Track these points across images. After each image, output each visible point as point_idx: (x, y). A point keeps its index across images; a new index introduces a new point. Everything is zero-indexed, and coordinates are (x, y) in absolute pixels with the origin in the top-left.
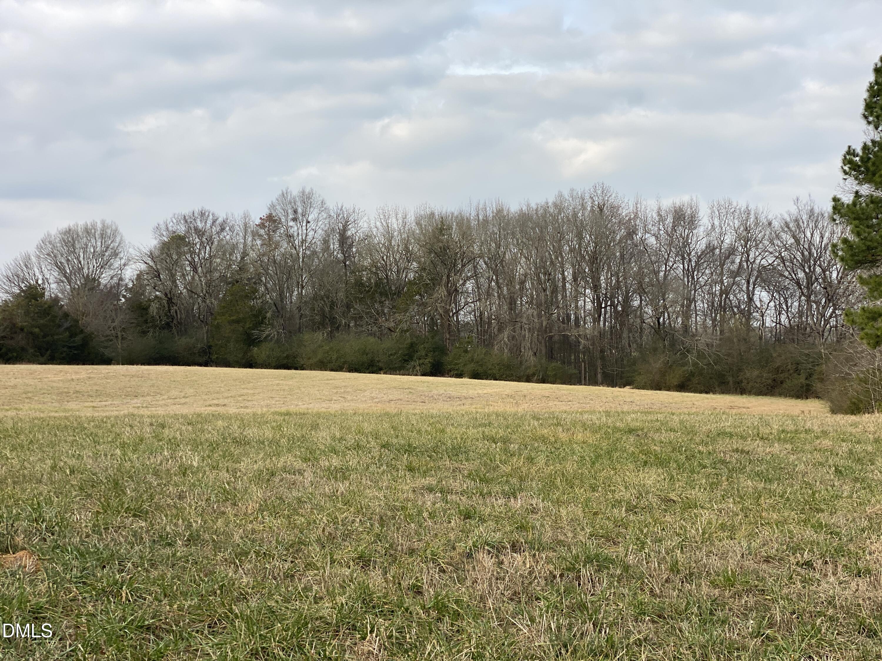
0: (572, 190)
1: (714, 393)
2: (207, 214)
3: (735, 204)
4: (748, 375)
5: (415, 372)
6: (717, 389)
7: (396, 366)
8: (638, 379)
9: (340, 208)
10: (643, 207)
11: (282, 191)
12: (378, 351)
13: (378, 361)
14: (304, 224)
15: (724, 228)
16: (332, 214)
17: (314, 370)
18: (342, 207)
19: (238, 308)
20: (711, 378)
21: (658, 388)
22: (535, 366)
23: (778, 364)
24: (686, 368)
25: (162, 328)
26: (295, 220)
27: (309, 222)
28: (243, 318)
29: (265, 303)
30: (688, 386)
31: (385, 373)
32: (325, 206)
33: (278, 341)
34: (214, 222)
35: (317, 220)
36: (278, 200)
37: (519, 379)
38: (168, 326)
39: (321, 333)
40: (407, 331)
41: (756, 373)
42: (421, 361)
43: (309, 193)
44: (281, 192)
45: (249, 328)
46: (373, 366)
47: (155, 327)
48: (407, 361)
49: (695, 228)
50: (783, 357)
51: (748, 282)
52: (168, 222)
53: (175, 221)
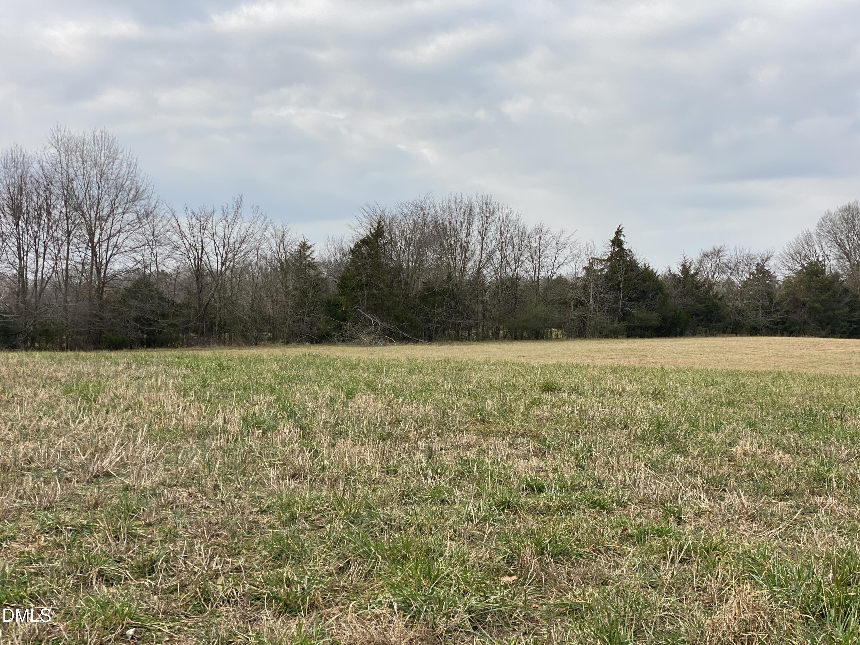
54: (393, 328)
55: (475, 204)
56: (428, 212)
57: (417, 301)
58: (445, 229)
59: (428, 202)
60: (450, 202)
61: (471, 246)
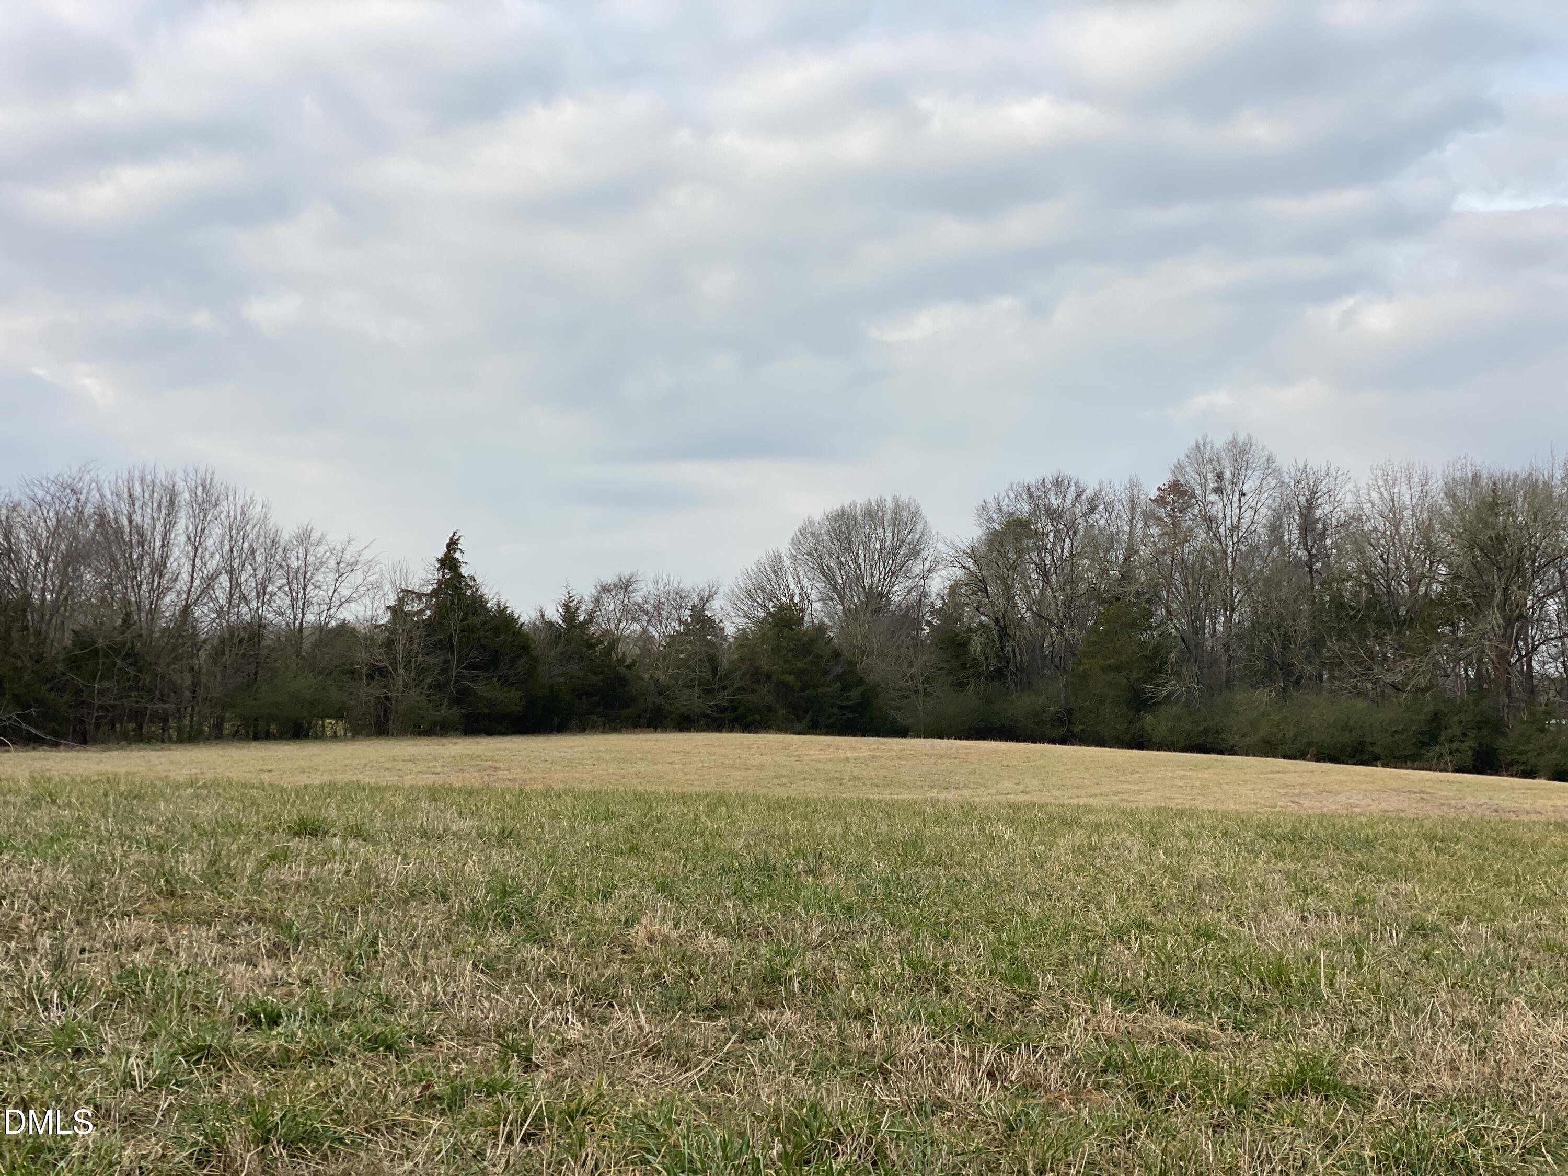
2: (1066, 482)
5: (1442, 766)
7: (1407, 752)
9: (1301, 468)
11: (1197, 442)
12: (1371, 726)
13: (1373, 744)
14: (1236, 498)
16: (1287, 480)
17: (1254, 755)
18: (1305, 466)
19: (1118, 644)
25: (990, 678)
26: (1218, 490)
27: (1244, 495)
28: (1127, 663)
29: (1166, 636)
31: (1384, 766)
32: (1273, 466)
33: (1187, 704)
34: (1078, 495)
35: (1259, 491)
36: (1188, 457)
38: (1000, 674)
39: (1266, 691)
40: (1427, 689)
42: (1454, 746)
43: (1245, 444)
44: (1194, 443)
45: (1137, 680)
46: (1362, 751)
47: (978, 675)
48: (1428, 744)
52: (1001, 498)
53: (1012, 496)
54: (9, 719)
55: (181, 486)
56: (87, 498)
57: (60, 667)
58: (119, 531)
59: (87, 478)
60: (131, 479)
61: (172, 564)
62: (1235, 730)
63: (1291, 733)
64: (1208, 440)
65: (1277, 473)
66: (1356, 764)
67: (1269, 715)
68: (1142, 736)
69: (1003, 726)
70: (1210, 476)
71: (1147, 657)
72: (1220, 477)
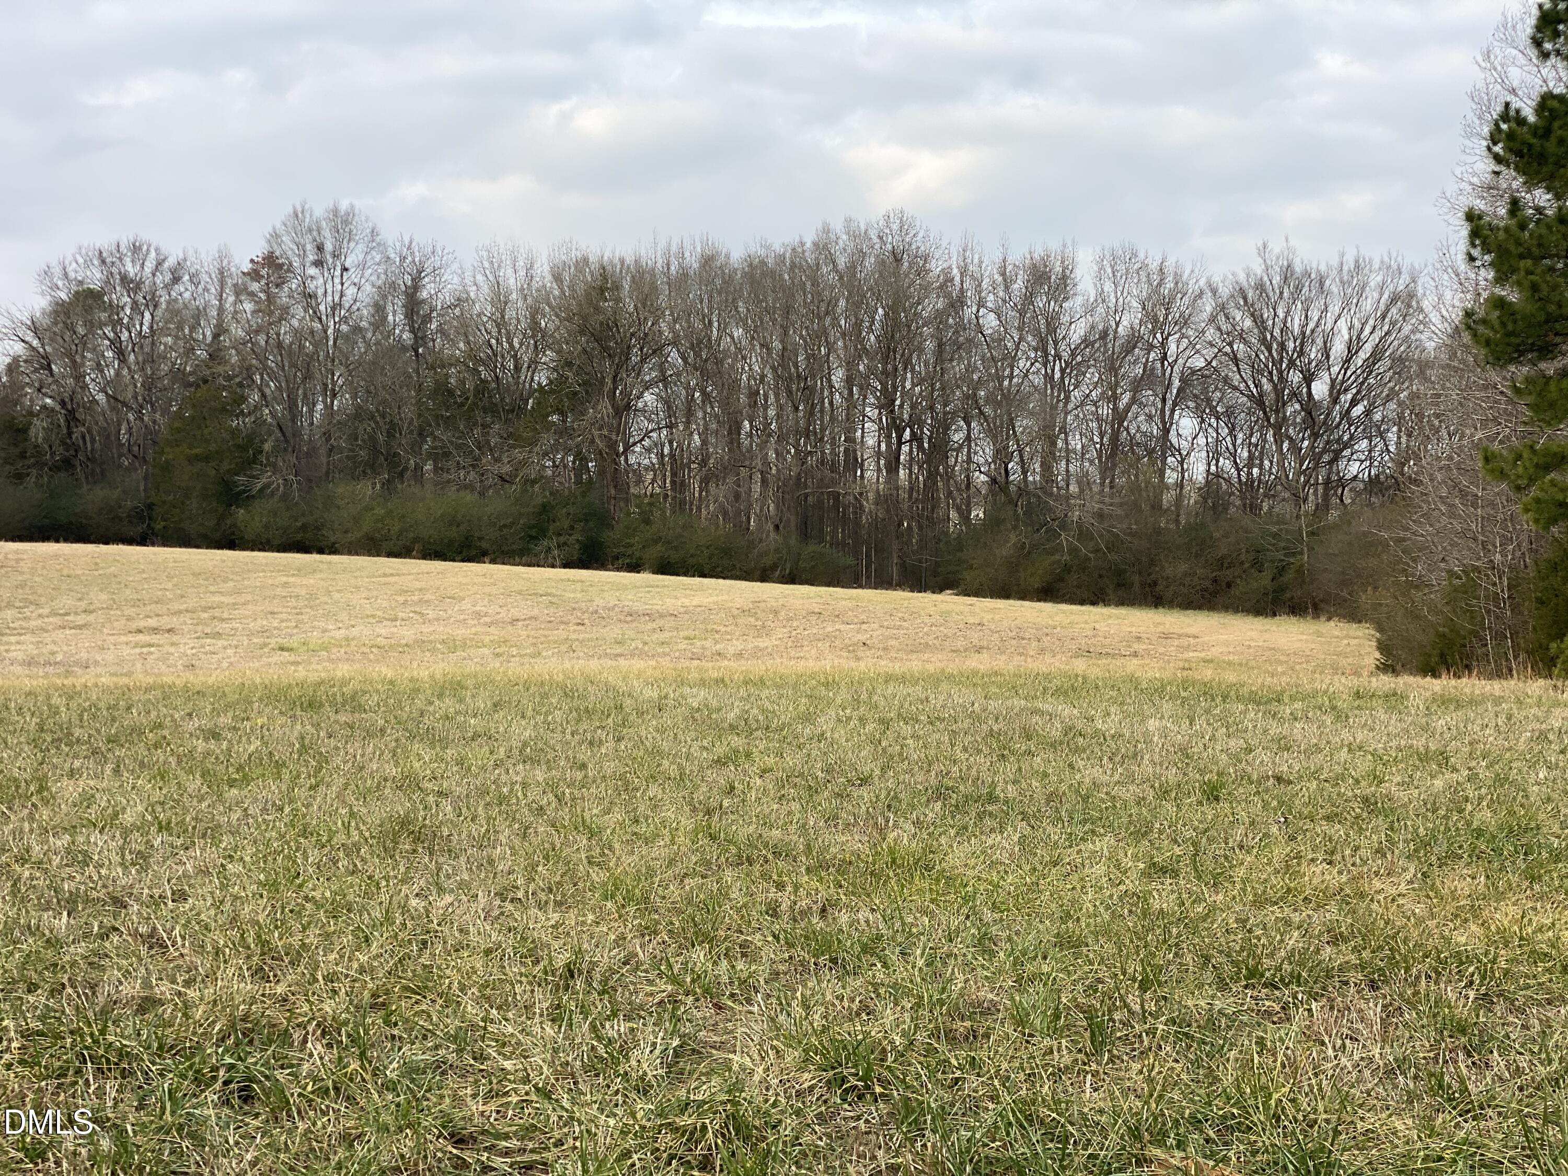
0: (848, 221)
1: (1107, 603)
3: (1141, 256)
4: (1169, 571)
5: (550, 560)
6: (1111, 597)
7: (514, 547)
8: (967, 576)
9: (407, 243)
10: (976, 257)
11: (295, 208)
12: (479, 519)
13: (480, 539)
14: (338, 273)
15: (1121, 300)
16: (392, 256)
17: (357, 553)
18: (411, 243)
19: (206, 431)
20: (1100, 576)
21: (1003, 592)
22: (777, 551)
23: (1225, 551)
24: (1057, 557)
25: (55, 468)
26: (318, 263)
27: (346, 270)
28: (217, 452)
29: (260, 423)
30: (1058, 590)
31: (493, 561)
32: (378, 239)
33: (285, 497)
34: (159, 264)
35: (362, 266)
36: (285, 225)
37: (746, 575)
38: (67, 464)
39: (369, 484)
40: (535, 481)
41: (1183, 567)
42: (562, 539)
43: (347, 214)
44: (291, 211)
45: (228, 471)
46: (469, 547)
47: (40, 465)
48: (536, 538)
49: (1066, 299)
50: (1232, 539)
51: (1164, 400)
52: (67, 263)
53: (81, 260)
62: (336, 526)
63: (397, 528)
64: (307, 207)
65: (382, 247)
66: (463, 561)
67: (373, 509)
68: (233, 534)
69: (71, 523)
70: (309, 247)
71: (239, 446)
72: (320, 248)
